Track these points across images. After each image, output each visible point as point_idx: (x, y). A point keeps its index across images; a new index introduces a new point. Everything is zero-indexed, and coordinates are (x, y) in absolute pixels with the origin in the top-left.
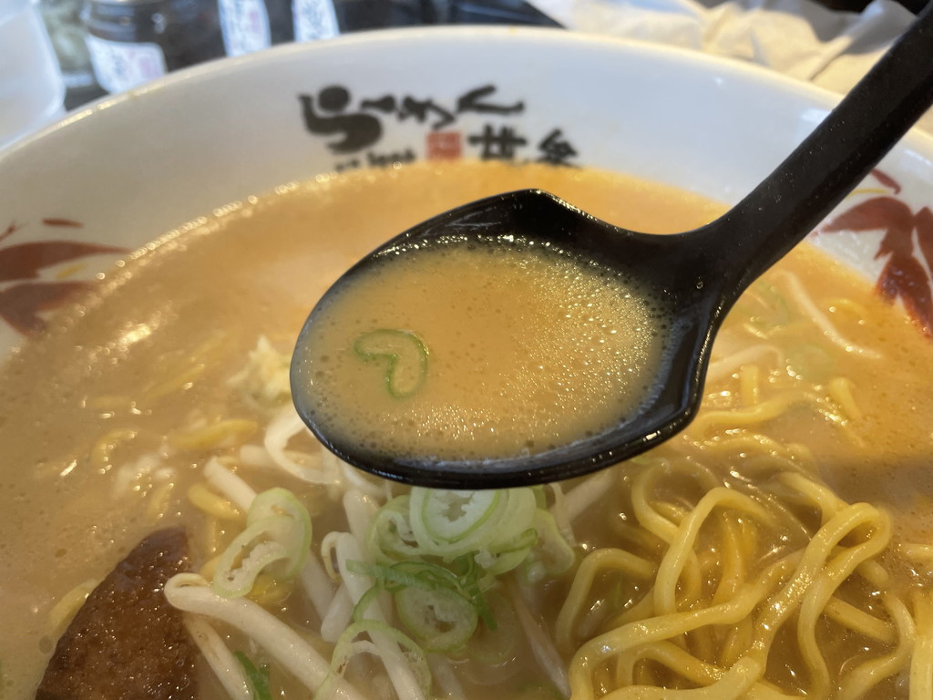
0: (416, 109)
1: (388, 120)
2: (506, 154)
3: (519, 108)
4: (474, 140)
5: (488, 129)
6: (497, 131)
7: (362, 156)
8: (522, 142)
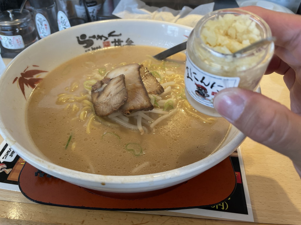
0: (100, 37)
1: (95, 40)
2: (119, 45)
3: (121, 35)
4: (112, 42)
5: (115, 40)
6: (117, 40)
7: (90, 48)
8: (122, 41)
